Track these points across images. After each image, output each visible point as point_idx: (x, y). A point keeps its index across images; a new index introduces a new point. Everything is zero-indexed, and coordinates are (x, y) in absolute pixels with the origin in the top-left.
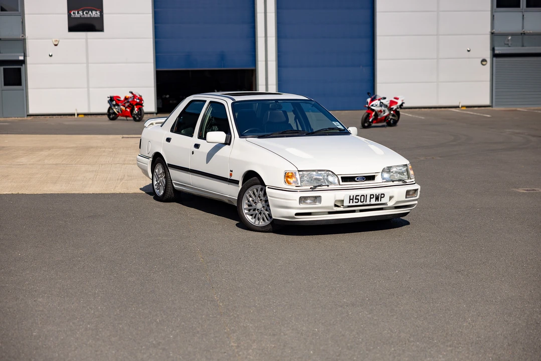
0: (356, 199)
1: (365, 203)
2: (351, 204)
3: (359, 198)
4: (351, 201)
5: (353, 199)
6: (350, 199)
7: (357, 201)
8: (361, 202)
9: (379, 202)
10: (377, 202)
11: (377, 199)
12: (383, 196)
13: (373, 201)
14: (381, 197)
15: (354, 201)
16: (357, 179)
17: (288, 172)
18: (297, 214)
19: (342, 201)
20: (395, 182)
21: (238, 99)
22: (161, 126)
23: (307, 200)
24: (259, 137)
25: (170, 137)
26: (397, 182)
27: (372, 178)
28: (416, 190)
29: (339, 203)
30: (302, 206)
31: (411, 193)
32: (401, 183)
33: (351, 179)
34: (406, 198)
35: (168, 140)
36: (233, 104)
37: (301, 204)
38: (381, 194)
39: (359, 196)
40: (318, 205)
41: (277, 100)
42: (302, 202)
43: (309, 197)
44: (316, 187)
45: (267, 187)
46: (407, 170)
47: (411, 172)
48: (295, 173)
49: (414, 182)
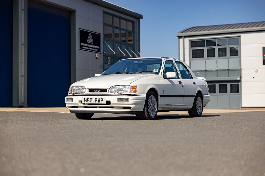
0: (88, 100)
1: (92, 103)
3: (89, 100)
4: (85, 101)
5: (86, 100)
6: (85, 100)
7: (88, 101)
9: (100, 103)
10: (99, 103)
11: (99, 101)
12: (102, 100)
13: (97, 102)
14: (101, 100)
15: (87, 101)
38: (101, 99)
39: (89, 99)
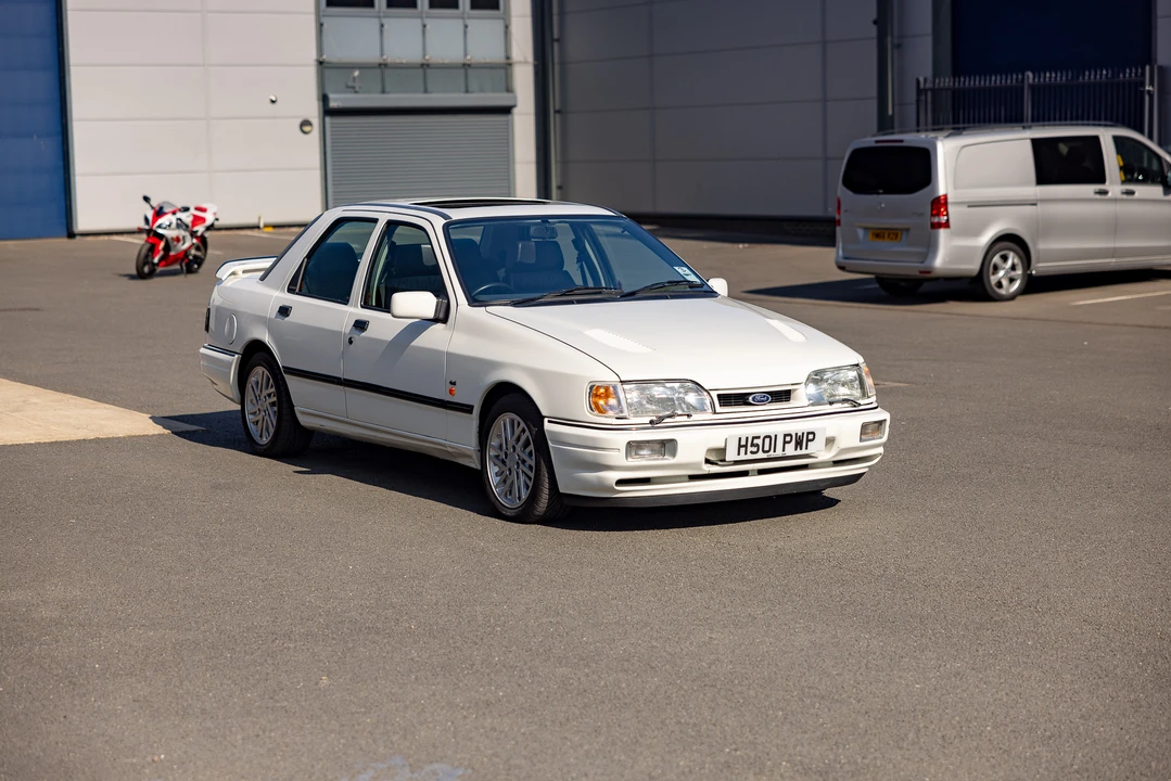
0: (752, 445)
2: (743, 457)
3: (759, 442)
4: (743, 450)
5: (746, 446)
6: (740, 446)
7: (755, 449)
8: (764, 452)
11: (799, 444)
12: (811, 437)
13: (790, 450)
14: (808, 440)
15: (750, 449)
16: (753, 399)
17: (598, 384)
18: (620, 482)
19: (723, 451)
20: (835, 406)
21: (457, 214)
22: (262, 279)
23: (642, 449)
24: (516, 304)
25: (287, 304)
26: (839, 405)
27: (783, 396)
28: (881, 423)
29: (714, 454)
30: (632, 462)
31: (870, 428)
32: (847, 407)
33: (740, 399)
34: (861, 440)
35: (284, 311)
36: (446, 228)
37: (630, 459)
38: (808, 433)
39: (759, 437)
40: (669, 460)
41: (545, 219)
42: (633, 453)
43: (648, 442)
44: (661, 419)
45: (546, 420)
46: (860, 376)
47: (869, 381)
48: (615, 388)
49: (875, 405)
